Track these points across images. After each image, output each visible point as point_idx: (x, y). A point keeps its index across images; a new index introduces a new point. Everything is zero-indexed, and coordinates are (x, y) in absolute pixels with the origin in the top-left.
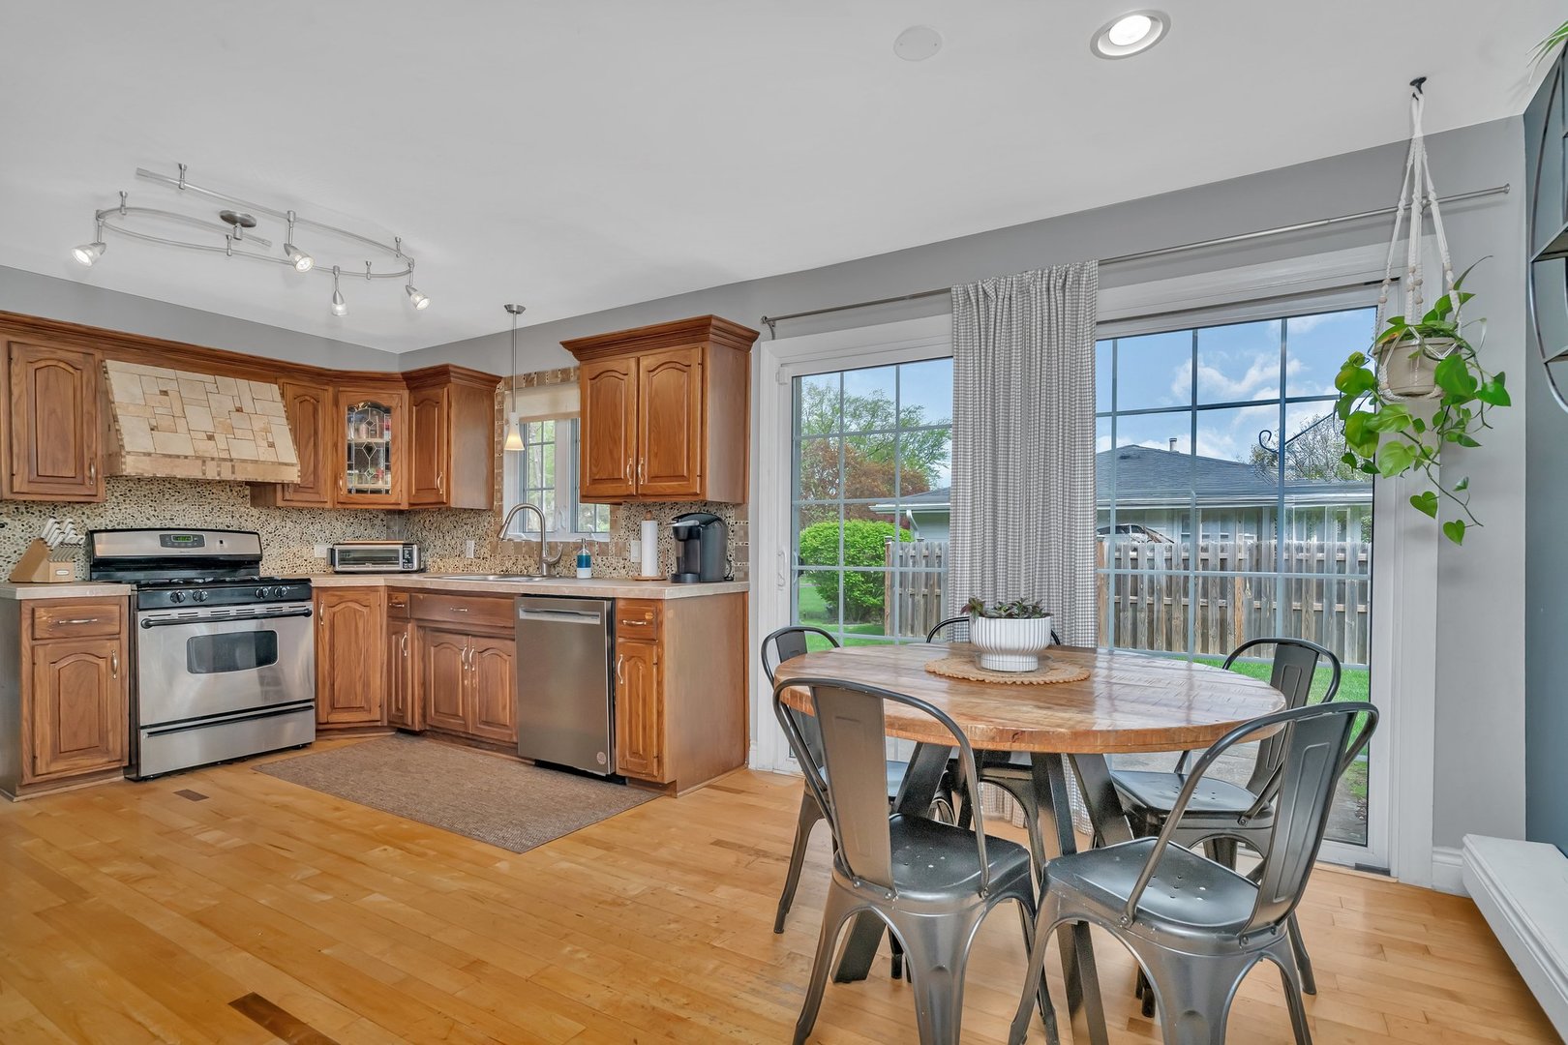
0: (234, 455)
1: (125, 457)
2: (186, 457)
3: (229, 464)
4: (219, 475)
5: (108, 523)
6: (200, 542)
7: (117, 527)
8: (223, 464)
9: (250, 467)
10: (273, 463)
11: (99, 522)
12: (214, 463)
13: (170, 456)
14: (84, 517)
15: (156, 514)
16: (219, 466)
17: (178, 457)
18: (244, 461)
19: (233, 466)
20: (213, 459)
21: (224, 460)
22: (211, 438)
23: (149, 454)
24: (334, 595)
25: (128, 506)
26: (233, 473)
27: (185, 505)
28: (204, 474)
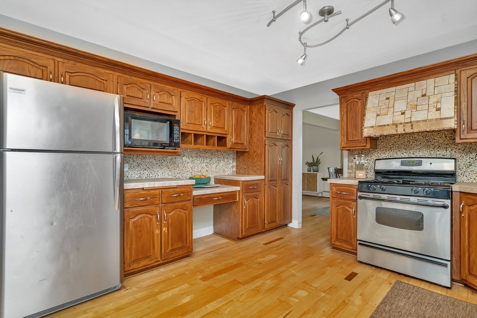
0: (413, 120)
1: (364, 129)
2: (388, 125)
3: (410, 124)
4: (404, 131)
5: (387, 156)
6: (420, 164)
7: (390, 158)
8: (406, 125)
9: (421, 124)
10: (436, 119)
11: (384, 156)
12: (402, 125)
13: (381, 126)
14: (379, 154)
15: (406, 152)
16: (404, 126)
17: (385, 125)
18: (418, 121)
19: (412, 125)
20: (401, 124)
21: (407, 123)
22: (403, 113)
23: (373, 127)
24: (470, 198)
25: (394, 149)
26: (412, 128)
27: (420, 147)
28: (397, 131)
